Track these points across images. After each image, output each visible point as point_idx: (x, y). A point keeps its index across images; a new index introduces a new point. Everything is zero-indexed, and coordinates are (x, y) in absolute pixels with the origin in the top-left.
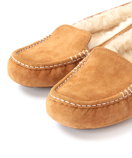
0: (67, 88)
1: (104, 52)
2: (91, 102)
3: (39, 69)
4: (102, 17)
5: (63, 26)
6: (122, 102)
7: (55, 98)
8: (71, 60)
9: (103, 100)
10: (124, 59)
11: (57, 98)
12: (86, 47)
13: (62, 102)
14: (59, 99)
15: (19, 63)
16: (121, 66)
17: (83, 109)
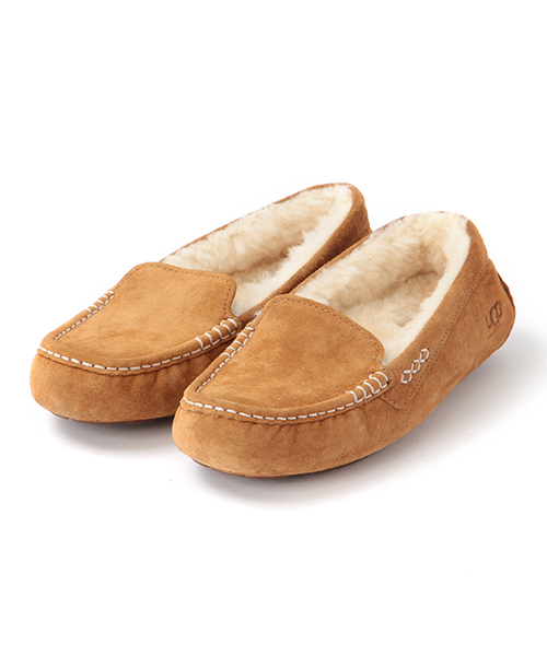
0: (222, 387)
1: (300, 307)
2: (285, 409)
3: (129, 373)
4: (231, 237)
5: (144, 265)
6: (354, 413)
7: (201, 405)
8: (200, 347)
9: (310, 406)
10: (348, 321)
11: (206, 406)
12: (227, 311)
13: (219, 414)
14: (211, 407)
15: (67, 359)
16: (342, 336)
17: (268, 425)
